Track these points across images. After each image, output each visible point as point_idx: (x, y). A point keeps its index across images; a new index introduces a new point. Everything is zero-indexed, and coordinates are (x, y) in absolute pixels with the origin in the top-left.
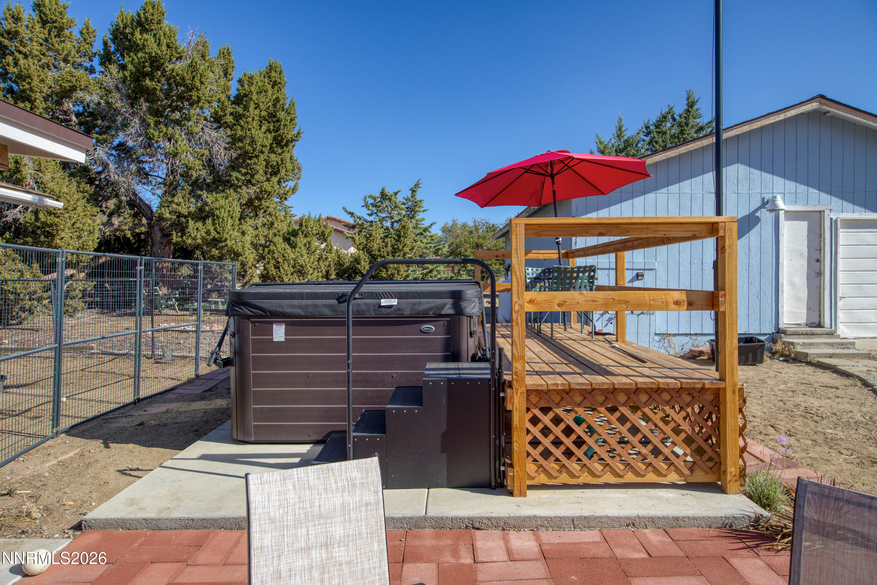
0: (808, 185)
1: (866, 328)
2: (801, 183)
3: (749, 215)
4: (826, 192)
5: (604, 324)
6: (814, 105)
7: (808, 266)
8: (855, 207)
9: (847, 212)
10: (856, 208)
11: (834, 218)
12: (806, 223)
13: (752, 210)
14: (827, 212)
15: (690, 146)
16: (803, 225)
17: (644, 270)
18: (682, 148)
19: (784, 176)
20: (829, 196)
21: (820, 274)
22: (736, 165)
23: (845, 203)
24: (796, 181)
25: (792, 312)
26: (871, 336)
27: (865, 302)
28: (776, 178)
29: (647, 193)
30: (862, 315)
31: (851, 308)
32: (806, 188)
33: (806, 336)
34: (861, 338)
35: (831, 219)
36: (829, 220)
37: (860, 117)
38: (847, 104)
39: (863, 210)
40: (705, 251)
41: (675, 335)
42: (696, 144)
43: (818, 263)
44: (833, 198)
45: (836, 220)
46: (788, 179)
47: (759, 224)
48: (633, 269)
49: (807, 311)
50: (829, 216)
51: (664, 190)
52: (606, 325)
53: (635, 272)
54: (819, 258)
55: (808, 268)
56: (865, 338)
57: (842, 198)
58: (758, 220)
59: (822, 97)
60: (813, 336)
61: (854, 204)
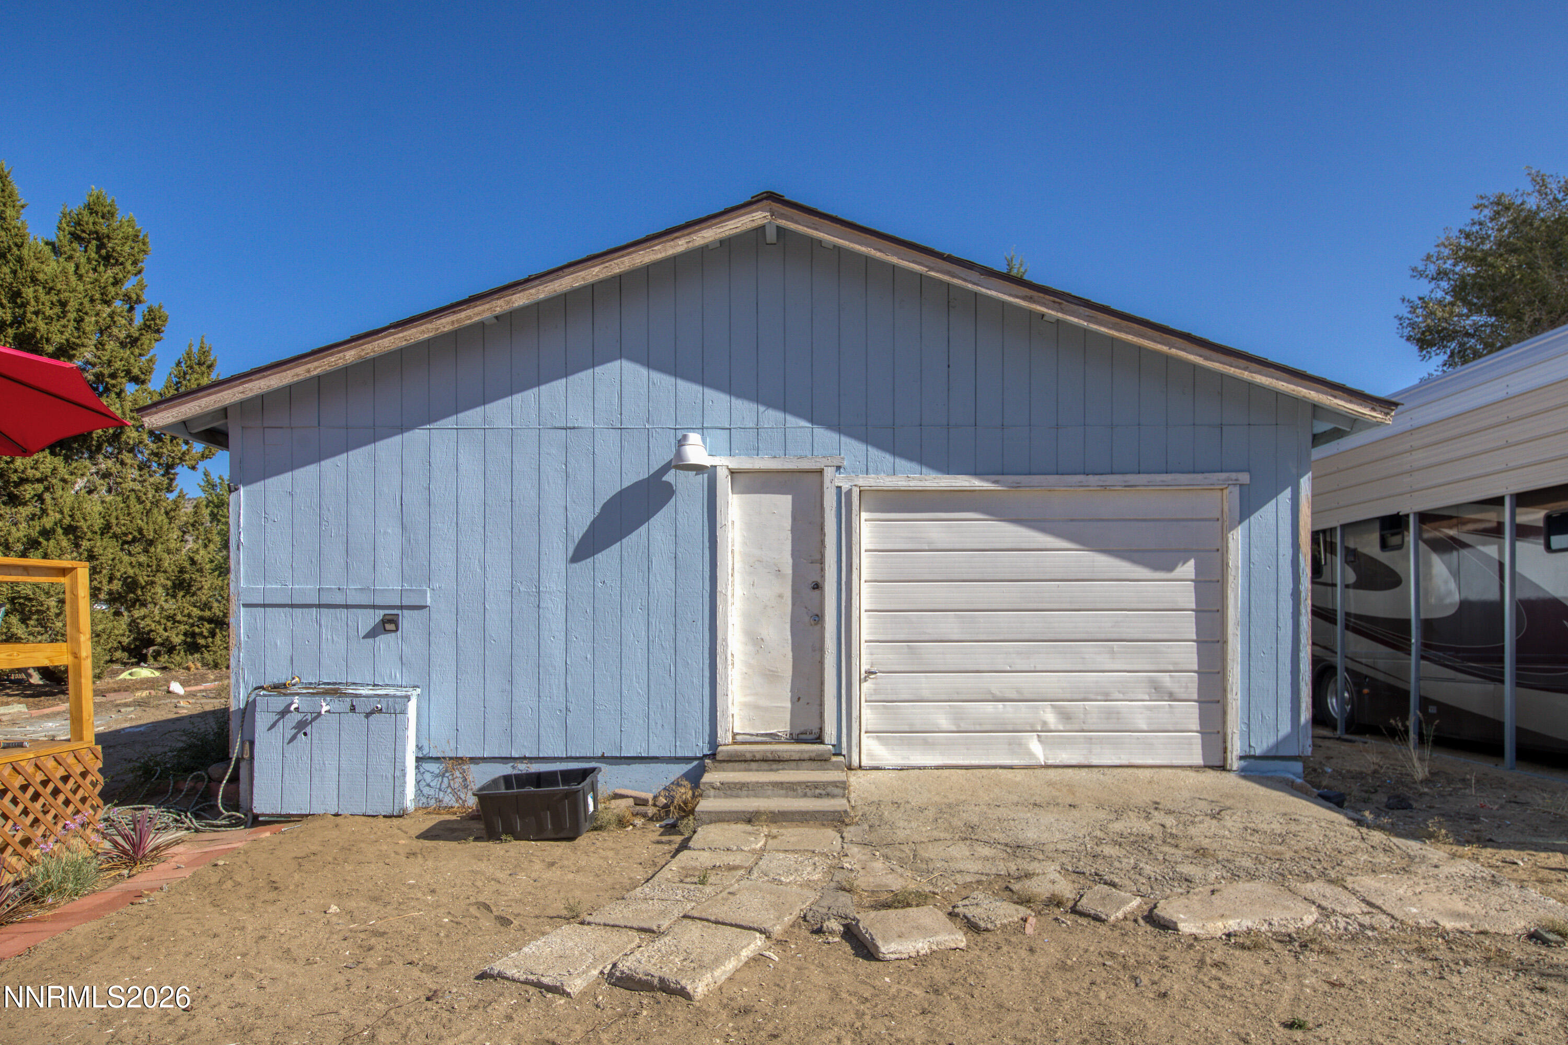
0: (785, 410)
1: (928, 745)
2: (770, 404)
3: (648, 478)
4: (830, 426)
5: (288, 736)
6: (757, 217)
7: (793, 598)
8: (898, 460)
9: (877, 472)
10: (901, 463)
11: (845, 486)
12: (790, 497)
13: (655, 467)
14: (829, 473)
15: (463, 315)
16: (784, 503)
17: (402, 607)
18: (443, 321)
19: (730, 389)
20: (835, 436)
21: (818, 618)
22: (617, 363)
23: (874, 452)
24: (757, 399)
25: (756, 707)
26: (939, 761)
27: (926, 683)
28: (710, 393)
29: (409, 429)
30: (917, 713)
31: (890, 698)
32: (779, 415)
33: (765, 765)
34: (913, 768)
35: (839, 488)
36: (834, 491)
37: (867, 245)
38: (833, 213)
39: (915, 466)
40: (544, 562)
41: (474, 760)
42: (477, 310)
43: (817, 592)
44: (844, 439)
45: (849, 493)
46: (738, 396)
47: (674, 499)
48: (374, 607)
49: (793, 703)
50: (833, 480)
51: (449, 422)
52: (294, 738)
53: (382, 612)
54: (819, 580)
55: (793, 604)
56: (925, 768)
57: (866, 439)
58: (668, 492)
59: (772, 197)
60: (780, 766)
61: (894, 453)
